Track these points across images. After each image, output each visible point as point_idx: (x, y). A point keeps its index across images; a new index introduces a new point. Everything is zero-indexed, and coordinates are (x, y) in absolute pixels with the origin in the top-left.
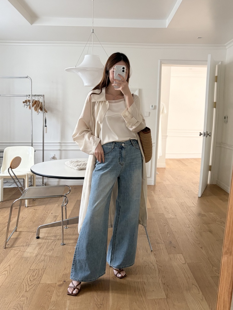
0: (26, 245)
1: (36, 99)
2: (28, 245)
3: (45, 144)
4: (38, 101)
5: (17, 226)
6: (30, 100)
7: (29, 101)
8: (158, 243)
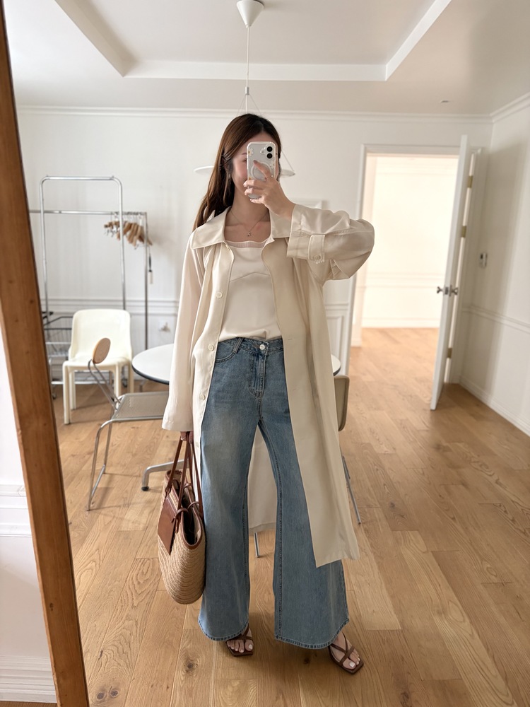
0: (124, 505)
1: (131, 219)
2: (127, 505)
3: (149, 304)
4: (135, 224)
5: (105, 464)
6: (119, 222)
7: (117, 224)
8: (369, 506)
